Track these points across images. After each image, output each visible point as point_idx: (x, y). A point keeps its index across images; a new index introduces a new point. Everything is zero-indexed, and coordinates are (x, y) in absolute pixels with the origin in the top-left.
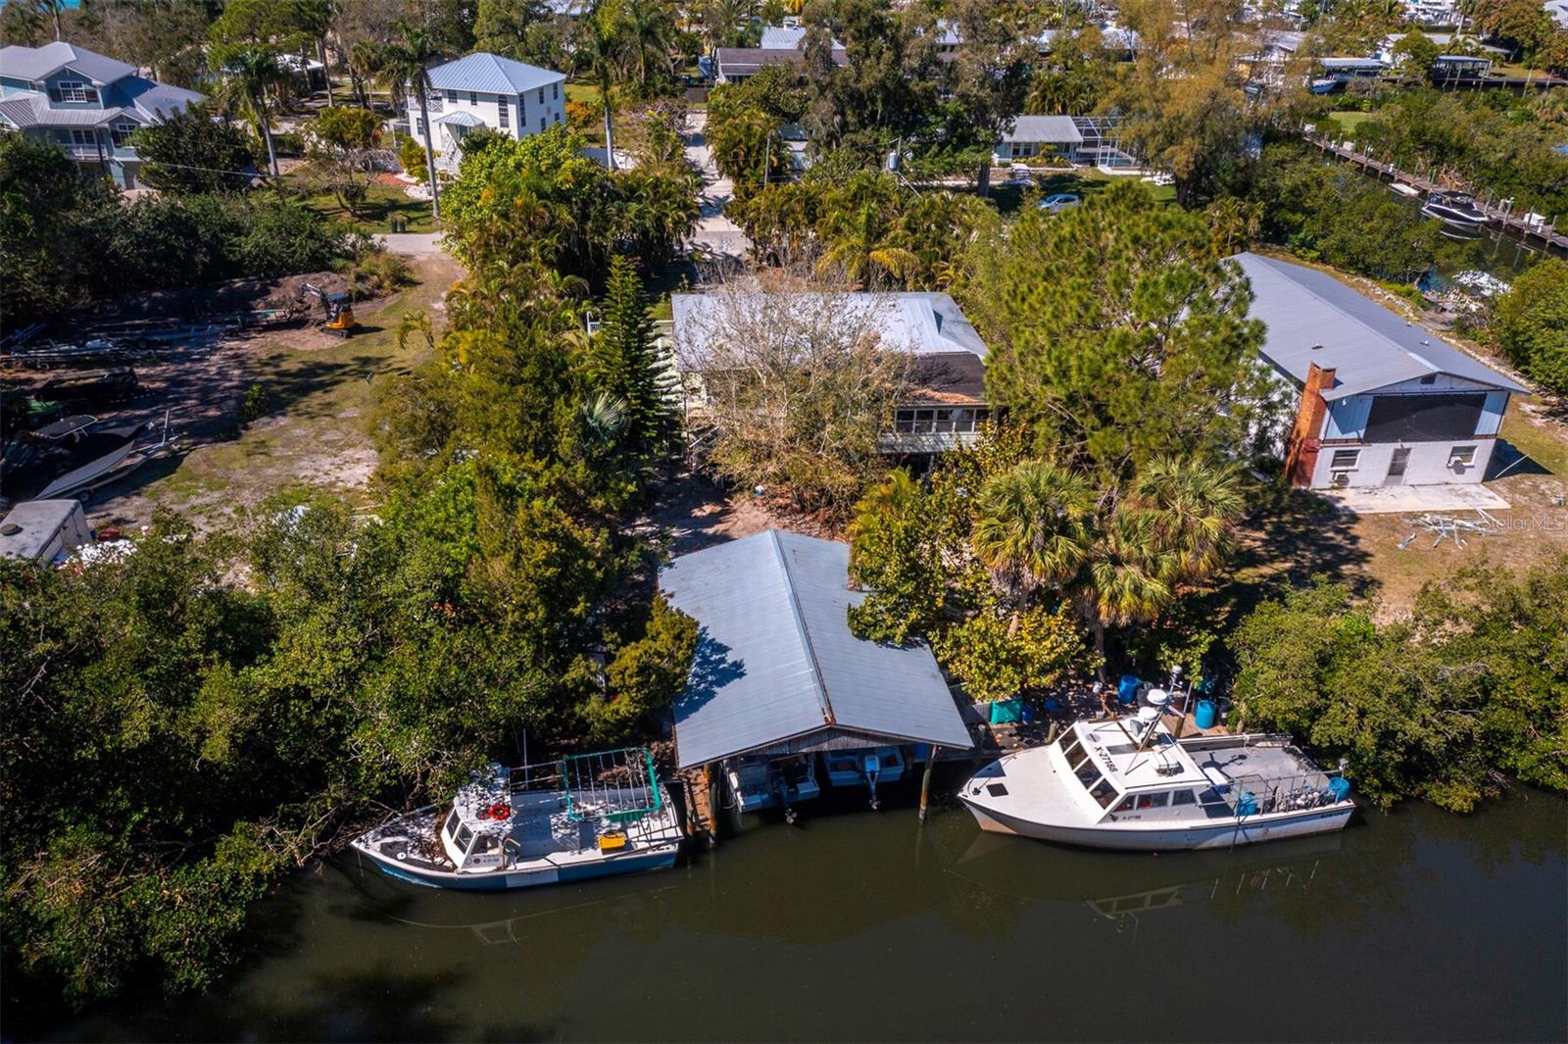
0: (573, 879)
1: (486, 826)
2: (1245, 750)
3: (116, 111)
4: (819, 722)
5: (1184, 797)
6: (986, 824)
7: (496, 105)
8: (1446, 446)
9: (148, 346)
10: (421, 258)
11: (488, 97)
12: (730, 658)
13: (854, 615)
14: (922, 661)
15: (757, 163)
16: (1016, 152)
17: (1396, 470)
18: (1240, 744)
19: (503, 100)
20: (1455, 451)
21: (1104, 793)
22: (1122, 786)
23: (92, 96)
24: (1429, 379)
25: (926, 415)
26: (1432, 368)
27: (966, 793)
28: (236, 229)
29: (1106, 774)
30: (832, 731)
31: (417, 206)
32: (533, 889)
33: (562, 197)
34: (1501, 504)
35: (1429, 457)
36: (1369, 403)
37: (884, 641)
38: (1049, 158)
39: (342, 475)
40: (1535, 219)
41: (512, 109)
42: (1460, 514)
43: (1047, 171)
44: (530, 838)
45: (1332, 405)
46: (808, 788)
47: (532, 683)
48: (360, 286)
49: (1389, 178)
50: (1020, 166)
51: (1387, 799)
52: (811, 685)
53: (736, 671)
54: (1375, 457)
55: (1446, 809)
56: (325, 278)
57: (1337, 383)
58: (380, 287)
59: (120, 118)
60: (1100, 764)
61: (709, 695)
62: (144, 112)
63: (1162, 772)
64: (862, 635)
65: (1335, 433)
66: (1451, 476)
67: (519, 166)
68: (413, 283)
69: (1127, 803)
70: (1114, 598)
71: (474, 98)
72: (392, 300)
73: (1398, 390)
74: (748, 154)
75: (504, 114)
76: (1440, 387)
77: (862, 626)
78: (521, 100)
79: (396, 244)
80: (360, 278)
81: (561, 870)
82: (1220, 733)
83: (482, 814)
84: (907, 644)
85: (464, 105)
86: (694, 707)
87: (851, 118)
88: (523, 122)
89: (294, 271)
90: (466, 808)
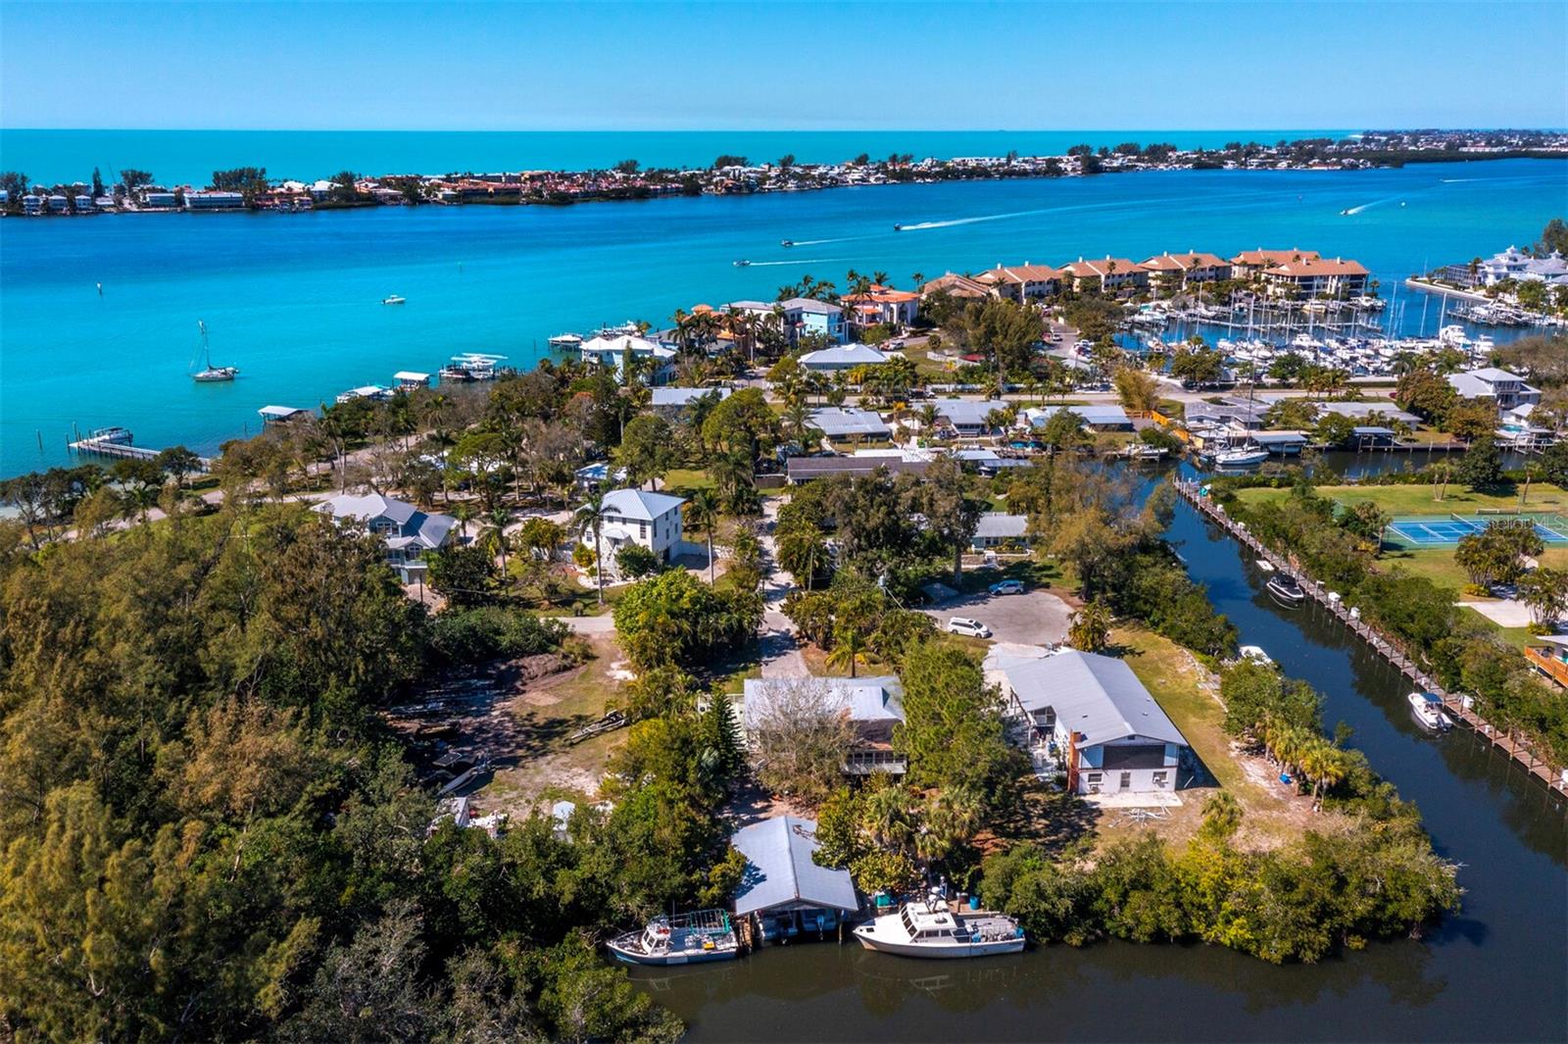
0: (693, 961)
1: (661, 936)
2: (990, 920)
3: (409, 539)
4: (793, 897)
5: (946, 933)
6: (867, 946)
7: (638, 527)
8: (1150, 772)
9: (458, 705)
10: (595, 637)
11: (634, 521)
12: (761, 873)
13: (815, 855)
14: (845, 875)
15: (805, 566)
16: (988, 542)
17: (1125, 784)
18: (987, 916)
19: (643, 523)
20: (1155, 774)
21: (912, 931)
22: (919, 927)
23: (395, 531)
24: (1132, 737)
25: (869, 755)
26: (1132, 732)
27: (857, 931)
28: (498, 632)
29: (914, 923)
30: (798, 901)
31: (590, 594)
32: (678, 965)
33: (684, 614)
34: (1179, 803)
35: (1142, 778)
36: (1102, 749)
37: (828, 866)
38: (1011, 548)
39: (574, 782)
40: (1333, 596)
41: (649, 528)
42: (1152, 809)
43: (1013, 557)
44: (677, 943)
45: (1082, 750)
46: (793, 931)
47: (679, 879)
48: (565, 662)
49: (1259, 556)
50: (990, 553)
51: (1044, 940)
52: (792, 883)
53: (763, 878)
54: (1111, 778)
55: (1071, 945)
56: (546, 657)
57: (1083, 738)
58: (575, 661)
59: (412, 544)
60: (913, 919)
61: (751, 888)
62: (427, 541)
63: (937, 922)
64: (818, 863)
65: (1087, 765)
66: (1156, 787)
67: (660, 594)
68: (594, 658)
69: (921, 935)
70: (923, 848)
71: (624, 521)
72: (582, 669)
73: (1117, 743)
74: (799, 561)
75: (643, 530)
76: (1137, 742)
77: (818, 860)
78: (654, 523)
79: (579, 625)
80: (565, 657)
81: (689, 957)
82: (981, 912)
83: (659, 932)
84: (838, 867)
85: (618, 525)
86: (744, 893)
87: (863, 543)
88: (655, 535)
89: (530, 654)
90: (652, 930)
